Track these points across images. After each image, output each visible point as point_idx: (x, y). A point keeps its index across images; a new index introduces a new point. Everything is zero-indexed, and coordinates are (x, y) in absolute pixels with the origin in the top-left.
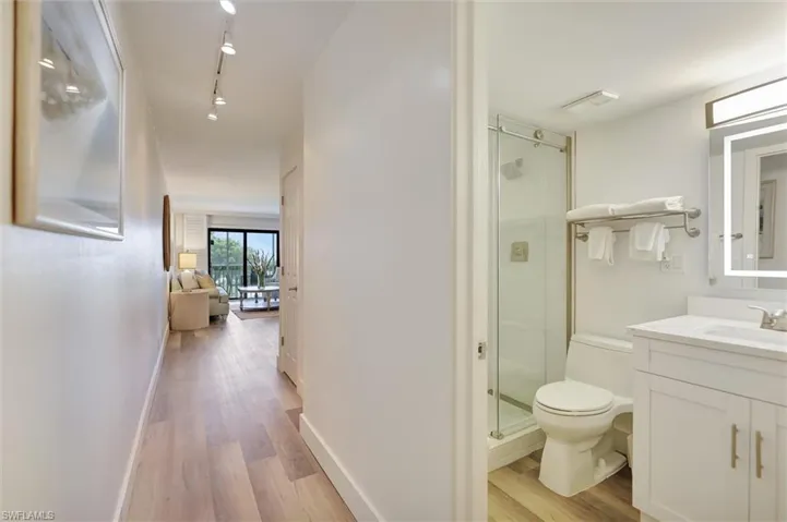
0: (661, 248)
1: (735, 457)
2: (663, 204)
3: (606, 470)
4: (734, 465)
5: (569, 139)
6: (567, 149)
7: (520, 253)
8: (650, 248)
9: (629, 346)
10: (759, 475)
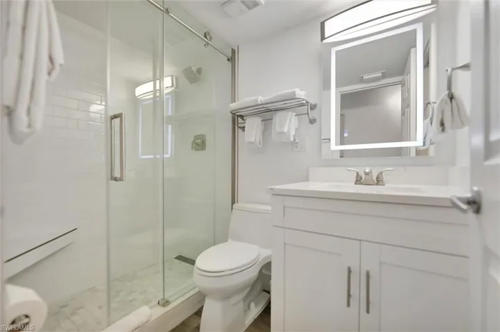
0: (293, 133)
1: (349, 296)
2: (294, 93)
3: (255, 311)
4: (348, 305)
5: (233, 51)
6: (232, 59)
7: (200, 144)
8: (286, 130)
9: (269, 208)
10: (368, 311)
